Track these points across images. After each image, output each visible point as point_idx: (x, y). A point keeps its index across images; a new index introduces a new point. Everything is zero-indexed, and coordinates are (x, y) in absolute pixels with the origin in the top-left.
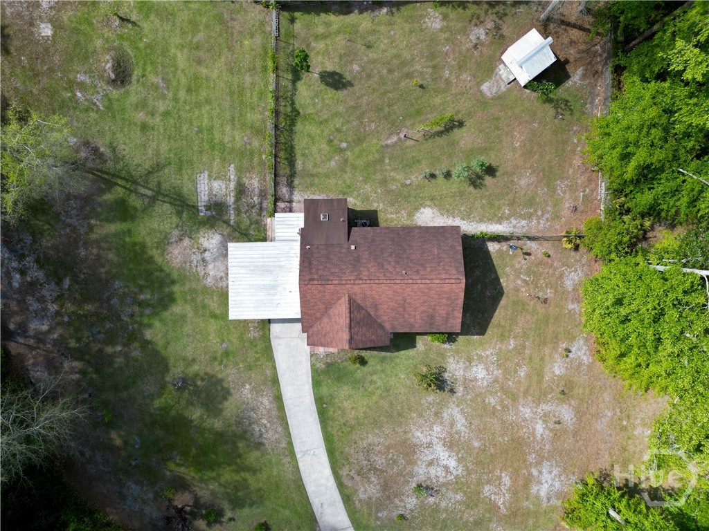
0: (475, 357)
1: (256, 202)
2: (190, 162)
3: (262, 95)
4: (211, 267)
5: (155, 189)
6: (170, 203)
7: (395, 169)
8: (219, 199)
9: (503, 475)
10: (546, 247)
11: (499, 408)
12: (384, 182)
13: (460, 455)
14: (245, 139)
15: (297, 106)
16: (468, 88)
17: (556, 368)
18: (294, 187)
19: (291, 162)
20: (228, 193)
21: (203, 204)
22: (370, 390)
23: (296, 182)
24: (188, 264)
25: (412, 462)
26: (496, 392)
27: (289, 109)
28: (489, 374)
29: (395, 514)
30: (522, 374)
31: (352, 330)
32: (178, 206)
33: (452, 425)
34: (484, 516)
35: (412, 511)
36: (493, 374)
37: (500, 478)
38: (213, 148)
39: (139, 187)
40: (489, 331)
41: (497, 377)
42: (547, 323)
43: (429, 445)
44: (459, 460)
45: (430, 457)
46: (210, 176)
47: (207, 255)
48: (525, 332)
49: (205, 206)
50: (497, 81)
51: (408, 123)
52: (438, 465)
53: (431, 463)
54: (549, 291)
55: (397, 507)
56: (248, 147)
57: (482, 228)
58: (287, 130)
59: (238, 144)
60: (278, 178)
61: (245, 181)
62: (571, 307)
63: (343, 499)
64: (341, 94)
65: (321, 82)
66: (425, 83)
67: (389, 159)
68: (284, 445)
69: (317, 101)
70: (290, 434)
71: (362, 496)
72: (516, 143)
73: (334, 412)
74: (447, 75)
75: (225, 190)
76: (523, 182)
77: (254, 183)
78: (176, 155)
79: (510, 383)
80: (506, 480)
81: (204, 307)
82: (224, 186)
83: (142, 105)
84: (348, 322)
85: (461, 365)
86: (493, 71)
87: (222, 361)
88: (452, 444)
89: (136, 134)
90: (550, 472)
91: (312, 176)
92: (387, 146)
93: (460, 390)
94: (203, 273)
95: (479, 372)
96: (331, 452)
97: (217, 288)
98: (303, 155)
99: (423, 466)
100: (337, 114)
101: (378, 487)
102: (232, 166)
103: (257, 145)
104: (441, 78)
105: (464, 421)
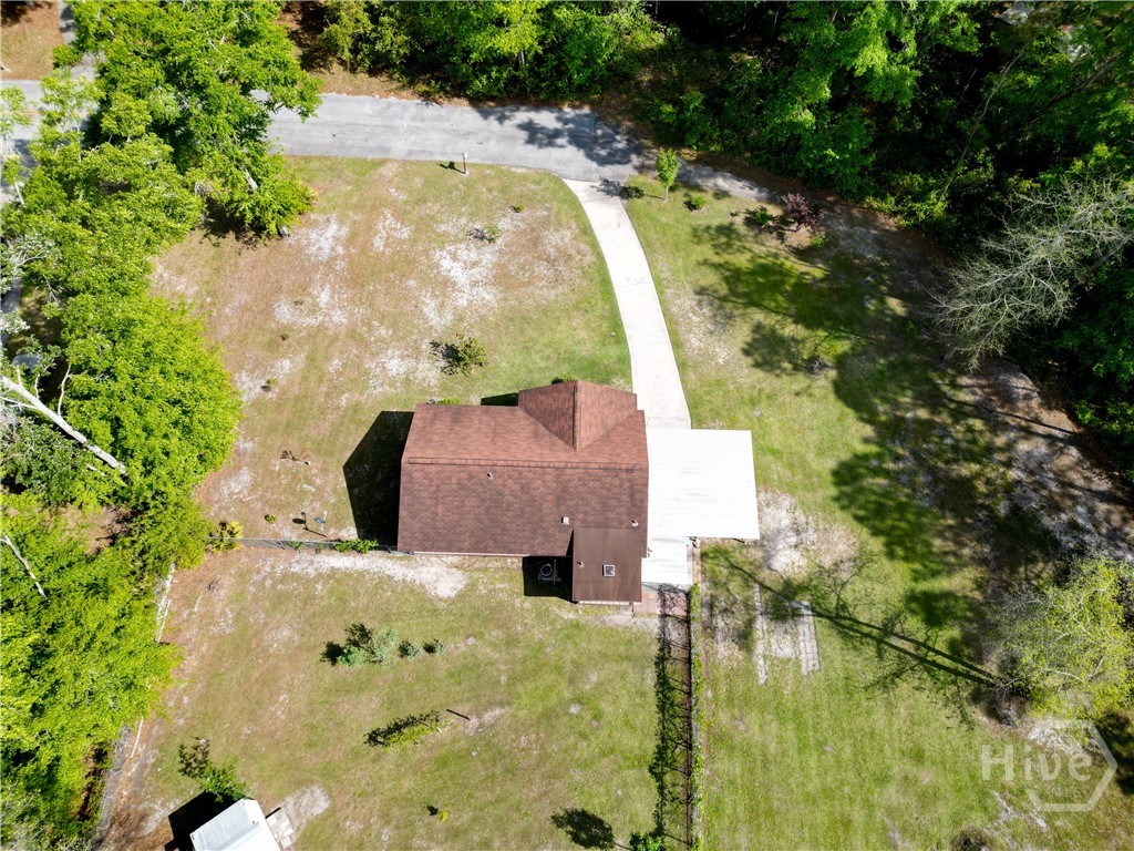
0: (399, 384)
1: (719, 619)
2: (832, 690)
3: (716, 809)
4: (786, 522)
5: (886, 647)
6: (859, 623)
7: (492, 664)
8: (780, 628)
9: (382, 249)
10: (267, 531)
11: (376, 323)
12: (511, 642)
13: (435, 271)
14: (742, 727)
15: (654, 784)
16: (352, 805)
17: (287, 368)
18: (659, 639)
19: (663, 682)
20: (767, 636)
21: (806, 619)
22: (551, 350)
23: (654, 649)
24: (821, 527)
25: (499, 266)
26: (376, 341)
27: (668, 778)
28: (383, 363)
29: (525, 213)
30: (336, 362)
31: (571, 404)
32: (845, 618)
33: (442, 305)
34: (414, 207)
35: (504, 215)
36: (378, 363)
37: (386, 246)
38: (796, 713)
39: (912, 651)
40: (374, 417)
41: (372, 360)
42: (288, 425)
43: (475, 284)
44: (438, 266)
45: (475, 271)
46: (798, 664)
47: (793, 540)
48: (323, 414)
49: (803, 615)
50: (298, 815)
51: (463, 744)
52: (465, 263)
53: (475, 264)
54: (277, 468)
55: (523, 220)
56: (736, 712)
57: (362, 563)
58: (673, 740)
59: (753, 718)
60: (685, 655)
61: (740, 655)
62: (249, 445)
63: (592, 231)
64: (576, 803)
65: (610, 829)
66: (428, 818)
67: (499, 682)
68: (669, 292)
69: (619, 792)
70: (661, 304)
71: (567, 233)
72: (285, 699)
73: (601, 326)
74: (385, 831)
75: (772, 641)
76: (286, 633)
77: (725, 650)
78: (859, 705)
79: (355, 351)
80: (378, 243)
81: (791, 466)
82: (774, 647)
83: (927, 798)
84: (578, 416)
85: (420, 376)
86: (304, 835)
87: (759, 393)
88: (445, 285)
89: (930, 746)
90: (320, 249)
91: (628, 658)
92: (502, 705)
93: (426, 346)
94: (797, 513)
95: (395, 365)
96: (605, 282)
97: (774, 492)
98: (643, 694)
99: (485, 261)
100: (585, 765)
101: (546, 241)
102: (762, 682)
103: (721, 714)
104: (397, 827)
105: (425, 310)
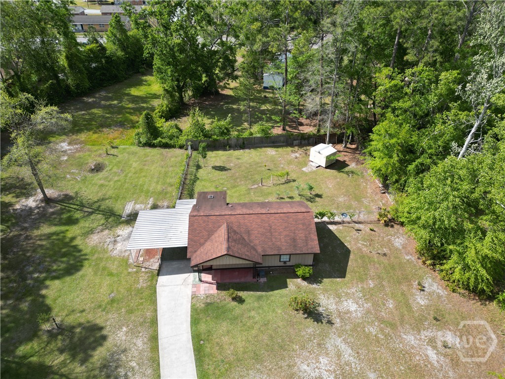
0: (343, 294)
2: (125, 198)
3: (178, 173)
5: (96, 208)
14: (164, 188)
15: (198, 176)
16: (295, 169)
17: (419, 299)
19: (191, 195)
21: (126, 214)
22: (248, 324)
24: (102, 244)
26: (373, 322)
27: (193, 178)
28: (360, 307)
30: (391, 306)
31: (230, 243)
32: (108, 215)
33: (339, 356)
36: (363, 307)
38: (142, 192)
39: (85, 208)
40: (348, 275)
42: (394, 268)
46: (135, 203)
47: (119, 238)
48: (378, 276)
50: (310, 167)
54: (384, 249)
56: (165, 191)
58: (190, 184)
59: (159, 190)
61: (158, 203)
62: (407, 257)
64: (224, 173)
65: (213, 169)
66: (270, 168)
67: (254, 193)
69: (209, 175)
70: (159, 377)
72: (330, 186)
73: (211, 348)
74: (282, 166)
75: (143, 208)
76: (340, 200)
77: (164, 204)
78: (116, 195)
81: (104, 269)
83: (105, 178)
85: (332, 300)
86: (307, 164)
87: (106, 308)
89: (95, 188)
92: (251, 189)
93: (337, 321)
94: (111, 248)
95: (351, 306)
97: (119, 256)
100: (221, 179)
102: (152, 198)
103: (170, 190)
104: (279, 167)
105: (350, 351)
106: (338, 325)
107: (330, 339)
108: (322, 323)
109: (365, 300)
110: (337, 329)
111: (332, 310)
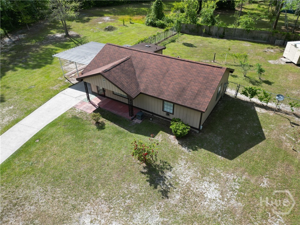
0: (212, 174)
15: (167, 46)
22: (85, 148)
28: (222, 199)
36: (228, 202)
48: (285, 179)
50: (279, 62)
64: (189, 48)
65: (182, 44)
69: (176, 46)
72: (290, 79)
73: (37, 149)
81: (49, 73)
87: (20, 92)
94: (66, 65)
97: (65, 70)
106: (172, 202)
107: (148, 210)
108: (156, 188)
109: (238, 195)
110: (166, 206)
111: (180, 182)
